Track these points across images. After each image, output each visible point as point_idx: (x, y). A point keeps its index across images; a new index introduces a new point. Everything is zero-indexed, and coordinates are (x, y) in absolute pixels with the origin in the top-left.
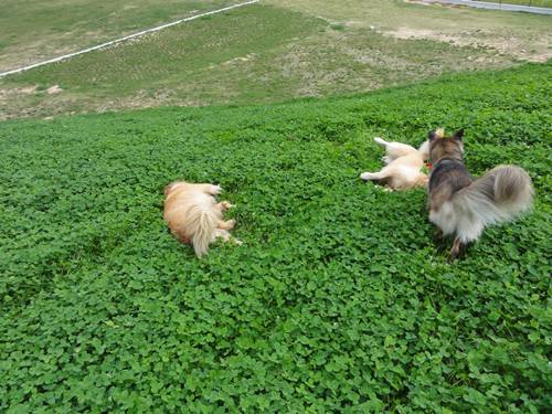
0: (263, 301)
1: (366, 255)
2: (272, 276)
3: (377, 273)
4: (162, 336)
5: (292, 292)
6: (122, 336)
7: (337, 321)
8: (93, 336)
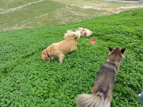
0: (56, 81)
1: (82, 66)
2: (58, 74)
3: (85, 70)
4: (28, 95)
5: (64, 78)
6: (15, 97)
7: (76, 84)
8: (6, 98)
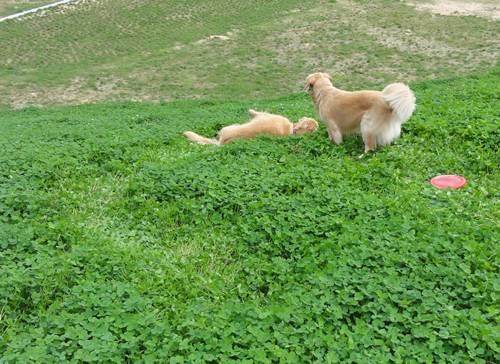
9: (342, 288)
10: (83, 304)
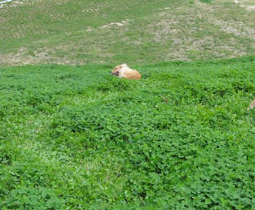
9: (196, 195)
10: (18, 203)
